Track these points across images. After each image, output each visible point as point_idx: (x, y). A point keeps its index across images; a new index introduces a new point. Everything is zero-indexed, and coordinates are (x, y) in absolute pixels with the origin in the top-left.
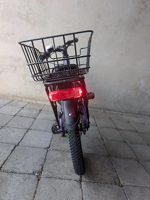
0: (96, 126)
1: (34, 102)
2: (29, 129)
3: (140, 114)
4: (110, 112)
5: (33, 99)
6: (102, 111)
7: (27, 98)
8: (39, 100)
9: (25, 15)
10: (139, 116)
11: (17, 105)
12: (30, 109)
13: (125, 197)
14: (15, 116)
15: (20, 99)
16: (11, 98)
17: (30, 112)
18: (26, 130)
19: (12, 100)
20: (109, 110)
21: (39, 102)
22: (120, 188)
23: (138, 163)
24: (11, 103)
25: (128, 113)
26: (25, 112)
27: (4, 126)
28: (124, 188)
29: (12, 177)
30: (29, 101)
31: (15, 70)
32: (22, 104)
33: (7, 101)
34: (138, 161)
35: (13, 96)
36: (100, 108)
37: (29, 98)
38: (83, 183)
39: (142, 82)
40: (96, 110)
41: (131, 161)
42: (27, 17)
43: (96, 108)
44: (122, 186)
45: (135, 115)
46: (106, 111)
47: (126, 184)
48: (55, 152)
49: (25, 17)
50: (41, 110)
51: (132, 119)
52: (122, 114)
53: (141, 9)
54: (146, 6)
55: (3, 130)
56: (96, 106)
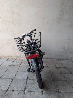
0: (47, 67)
1: (18, 58)
2: (18, 71)
4: (53, 60)
5: (18, 57)
6: (49, 60)
7: (15, 57)
8: (20, 57)
9: (12, 21)
10: (67, 60)
11: (11, 60)
12: (17, 62)
13: (61, 97)
14: (10, 66)
15: (12, 58)
16: (8, 57)
18: (16, 72)
19: (8, 59)
20: (53, 59)
21: (20, 58)
22: (59, 93)
23: (66, 82)
24: (8, 60)
25: (61, 59)
26: (15, 63)
27: (6, 71)
28: (61, 93)
29: (13, 93)
30: (16, 58)
31: (9, 45)
32: (13, 60)
33: (6, 59)
34: (67, 81)
35: (9, 56)
36: (48, 59)
37: (16, 57)
38: (43, 93)
39: (66, 45)
40: (46, 59)
41: (64, 82)
42: (13, 22)
43: (47, 59)
44: (60, 93)
45: (65, 60)
46: (51, 60)
47: (62, 92)
48: (30, 80)
49: (12, 22)
50: (22, 62)
51: (64, 62)
52: (59, 60)
53: (62, 14)
54: (63, 12)
55: (6, 73)
56: (47, 58)
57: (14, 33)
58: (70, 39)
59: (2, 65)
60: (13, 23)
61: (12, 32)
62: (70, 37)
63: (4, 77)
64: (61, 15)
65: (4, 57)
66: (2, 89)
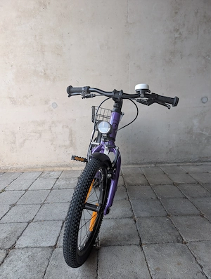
0: (149, 184)
1: (69, 169)
3: (201, 161)
4: (163, 165)
5: (67, 166)
6: (153, 165)
7: (59, 167)
10: (201, 163)
11: (50, 176)
12: (67, 179)
14: (51, 189)
15: (51, 169)
16: (40, 169)
17: (68, 182)
19: (42, 173)
20: (161, 163)
21: (74, 169)
22: (183, 245)
23: (202, 218)
24: (42, 176)
25: (185, 162)
26: (61, 183)
27: (43, 203)
28: (188, 244)
30: (62, 169)
31: (40, 135)
32: (56, 175)
33: (37, 174)
34: (202, 216)
35: (43, 167)
36: (149, 163)
37: (62, 166)
38: (143, 246)
39: (195, 122)
40: (145, 166)
41: (194, 217)
42: (45, 74)
43: (145, 163)
44: (185, 243)
45: (195, 164)
46: (158, 165)
47: (190, 240)
48: (108, 221)
49: (42, 74)
51: (192, 169)
52: (179, 164)
53: (176, 38)
54: (180, 34)
55: (44, 208)
56: (145, 161)
57: (51, 103)
58: (205, 105)
59: (30, 189)
60: (46, 76)
61: (46, 102)
62: (205, 100)
63: (42, 218)
64: (175, 43)
65: (32, 170)
66: (41, 245)
